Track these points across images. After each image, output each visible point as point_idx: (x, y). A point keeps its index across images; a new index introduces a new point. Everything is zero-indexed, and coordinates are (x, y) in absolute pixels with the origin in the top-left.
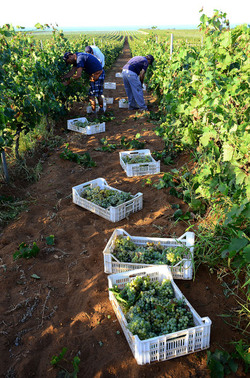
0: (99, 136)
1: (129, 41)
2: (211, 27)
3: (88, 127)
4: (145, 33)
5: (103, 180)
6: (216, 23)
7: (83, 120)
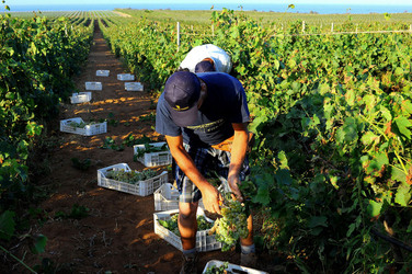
0: (101, 136)
1: (102, 26)
2: (221, 21)
3: (88, 127)
4: (125, 15)
5: (125, 164)
6: (226, 18)
7: (79, 120)
